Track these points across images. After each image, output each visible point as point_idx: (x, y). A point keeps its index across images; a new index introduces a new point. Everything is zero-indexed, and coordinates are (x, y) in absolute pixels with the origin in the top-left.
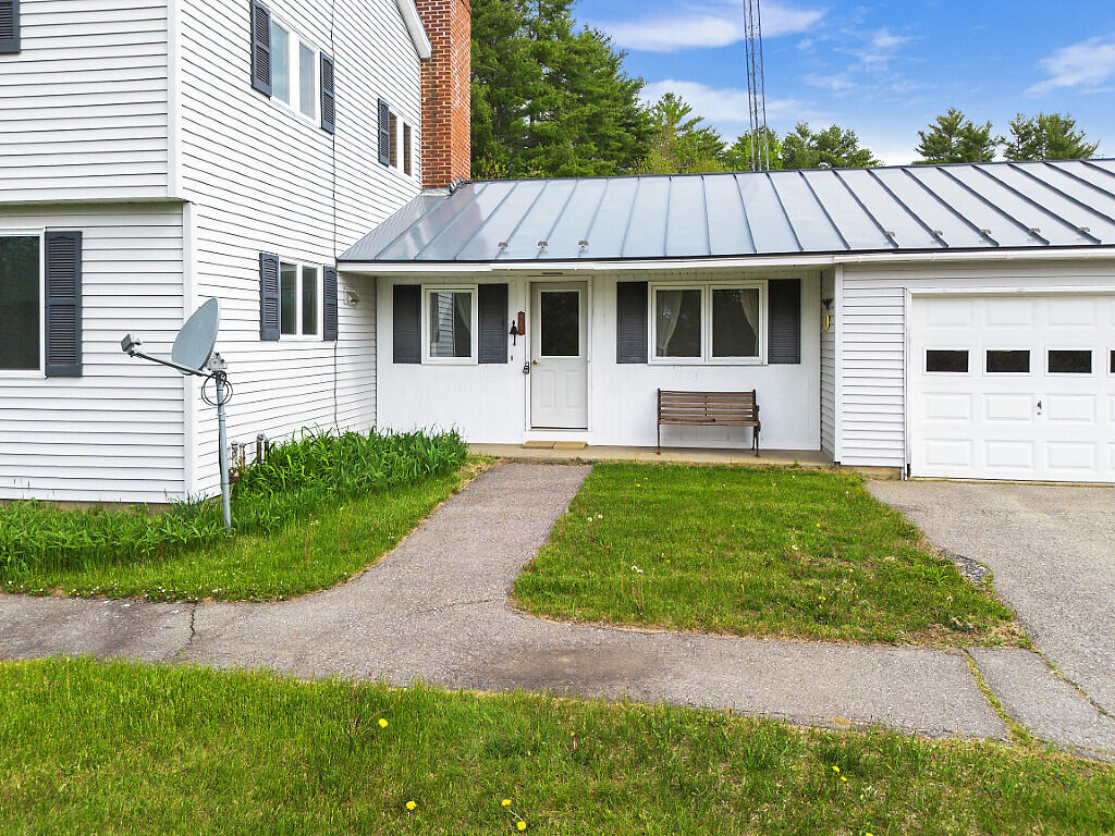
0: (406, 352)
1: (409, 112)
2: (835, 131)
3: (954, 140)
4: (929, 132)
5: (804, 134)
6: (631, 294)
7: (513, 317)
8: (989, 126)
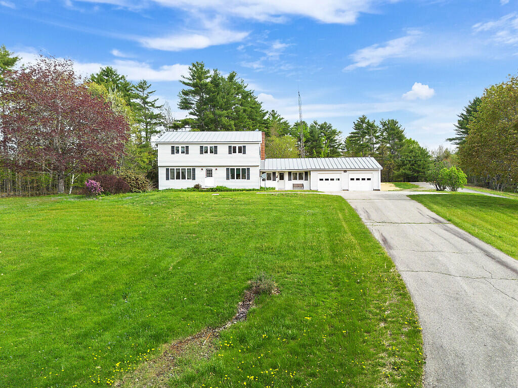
3: (364, 125)
4: (356, 122)
6: (290, 173)
7: (276, 176)
8: (374, 121)
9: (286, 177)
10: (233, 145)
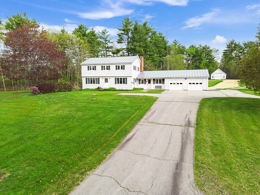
0: (140, 83)
1: (139, 67)
2: (206, 46)
4: (228, 44)
5: (201, 46)
6: (154, 80)
7: (146, 81)
9: (152, 82)
10: (118, 65)
